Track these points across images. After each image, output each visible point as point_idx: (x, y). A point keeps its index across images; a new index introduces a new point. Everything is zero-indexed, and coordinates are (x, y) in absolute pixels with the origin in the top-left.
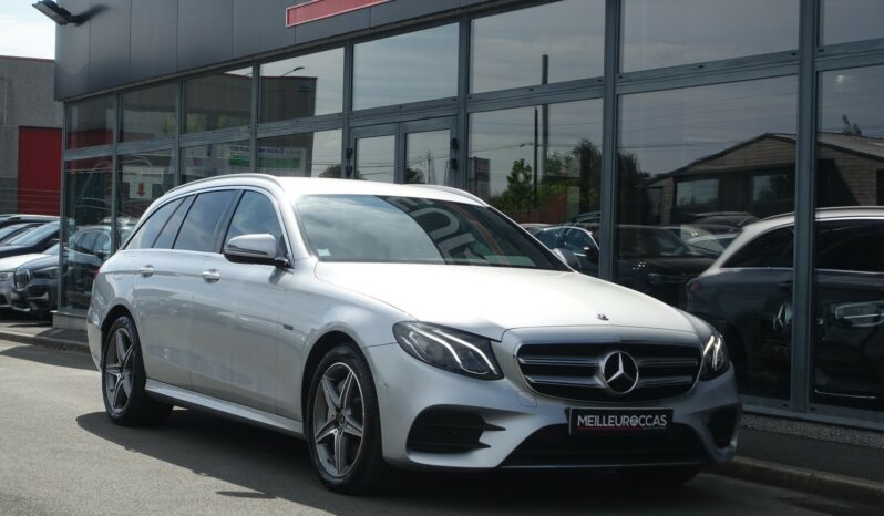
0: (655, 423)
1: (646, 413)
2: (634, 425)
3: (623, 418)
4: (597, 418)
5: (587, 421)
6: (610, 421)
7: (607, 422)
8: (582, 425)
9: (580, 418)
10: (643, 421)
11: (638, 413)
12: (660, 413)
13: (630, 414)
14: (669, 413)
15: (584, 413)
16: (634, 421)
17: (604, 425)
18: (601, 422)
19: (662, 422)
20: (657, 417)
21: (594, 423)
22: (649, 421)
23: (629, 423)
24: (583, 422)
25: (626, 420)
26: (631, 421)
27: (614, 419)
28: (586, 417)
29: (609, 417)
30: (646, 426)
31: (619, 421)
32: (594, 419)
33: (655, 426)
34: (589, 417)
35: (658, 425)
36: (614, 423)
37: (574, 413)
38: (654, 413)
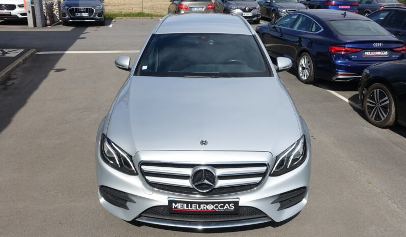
0: (225, 207)
1: (219, 203)
2: (210, 209)
3: (202, 206)
4: (185, 205)
5: (179, 206)
6: (193, 207)
7: (191, 207)
8: (176, 208)
9: (174, 204)
10: (216, 207)
11: (213, 203)
12: (229, 203)
13: (207, 203)
14: (236, 203)
15: (176, 202)
16: (210, 207)
17: (189, 208)
18: (187, 207)
19: (230, 207)
20: (227, 205)
21: (183, 207)
22: (221, 207)
23: (206, 208)
24: (176, 206)
25: (204, 206)
26: (208, 207)
27: (196, 206)
28: (178, 204)
29: (193, 205)
30: (219, 209)
31: (199, 207)
32: (183, 205)
33: (226, 209)
34: (180, 204)
35: (228, 209)
36: (196, 208)
37: (170, 202)
38: (225, 203)
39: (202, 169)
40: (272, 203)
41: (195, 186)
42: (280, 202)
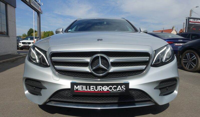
0: (118, 89)
1: (113, 85)
2: (105, 90)
3: (99, 87)
4: (84, 87)
5: (79, 88)
6: (91, 88)
7: (90, 89)
8: (77, 90)
9: (75, 86)
10: (111, 88)
11: (108, 85)
12: (121, 85)
13: (103, 85)
14: (127, 85)
15: (77, 84)
16: (105, 89)
17: (88, 90)
18: (86, 89)
19: (122, 89)
20: (119, 86)
21: (83, 89)
22: (115, 88)
23: (102, 89)
24: (77, 88)
25: (101, 88)
26: (104, 88)
27: (94, 87)
28: (78, 86)
29: (91, 87)
30: (113, 91)
31: (96, 89)
32: (83, 87)
33: (118, 90)
34: (80, 86)
35: (120, 90)
36: (94, 89)
37: (73, 84)
38: (117, 85)
39: (99, 55)
40: (155, 89)
41: (93, 70)
42: (160, 89)
